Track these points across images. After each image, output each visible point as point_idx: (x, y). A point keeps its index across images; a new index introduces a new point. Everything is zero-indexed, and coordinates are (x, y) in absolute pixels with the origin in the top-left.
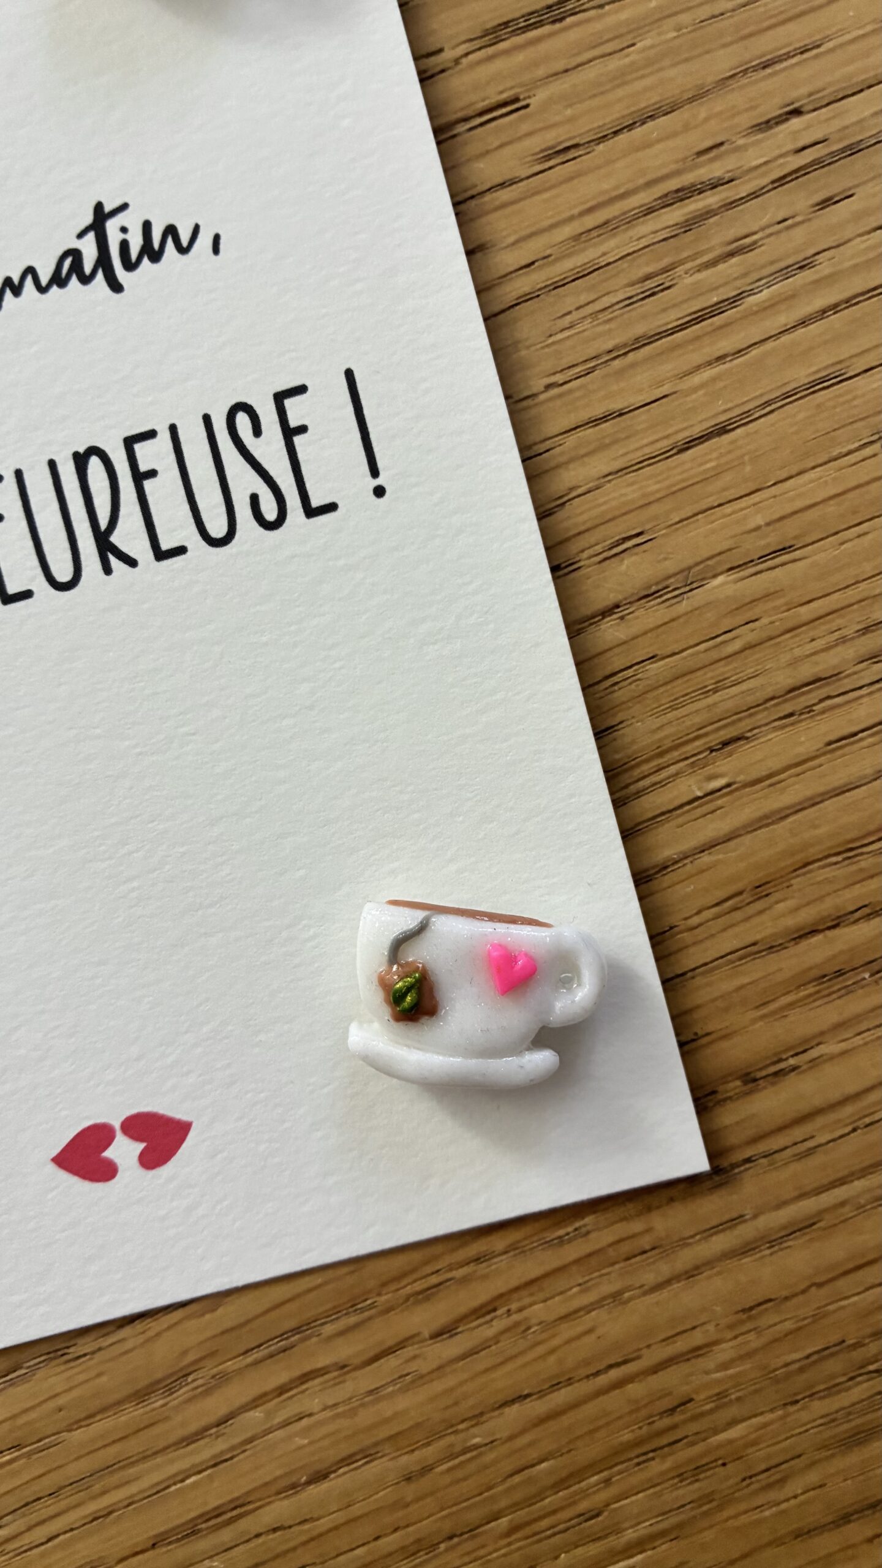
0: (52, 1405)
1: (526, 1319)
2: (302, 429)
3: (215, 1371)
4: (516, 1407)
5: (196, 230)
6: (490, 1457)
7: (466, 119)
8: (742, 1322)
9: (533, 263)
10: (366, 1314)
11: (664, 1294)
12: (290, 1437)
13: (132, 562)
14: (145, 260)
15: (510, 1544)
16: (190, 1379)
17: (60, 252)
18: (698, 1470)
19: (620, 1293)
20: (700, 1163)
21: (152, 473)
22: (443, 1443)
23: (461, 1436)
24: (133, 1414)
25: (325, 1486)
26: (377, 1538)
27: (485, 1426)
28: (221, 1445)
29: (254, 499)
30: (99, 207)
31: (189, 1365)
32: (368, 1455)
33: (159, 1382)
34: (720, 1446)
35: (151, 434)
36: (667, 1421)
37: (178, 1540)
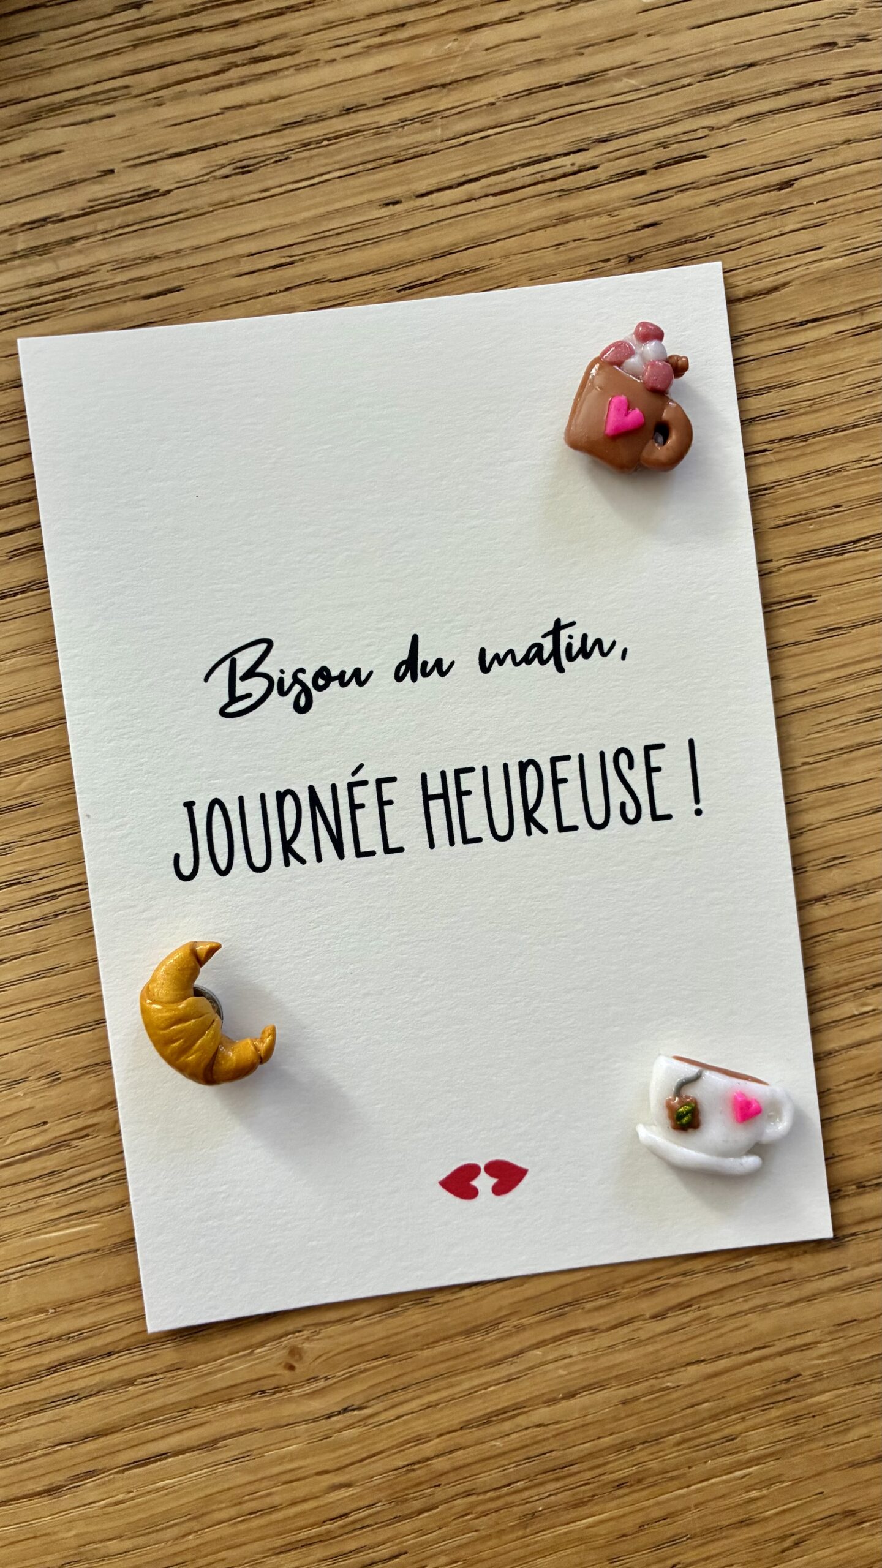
0: (413, 1332)
1: (708, 1314)
2: (658, 769)
3: (515, 1323)
4: (695, 1367)
5: (614, 644)
6: (674, 1396)
7: (780, 603)
8: (837, 1331)
9: (805, 691)
10: (614, 1299)
11: (794, 1308)
12: (557, 1368)
13: (544, 831)
14: (580, 657)
15: (678, 1451)
16: (500, 1326)
17: (530, 644)
18: (797, 1419)
19: (766, 1305)
20: (828, 1233)
21: (565, 781)
22: (646, 1384)
23: (658, 1381)
24: (462, 1343)
25: (573, 1401)
26: (599, 1438)
27: (676, 1376)
28: (513, 1369)
29: (623, 805)
30: (558, 621)
31: (501, 1317)
32: (602, 1386)
33: (482, 1325)
34: (813, 1405)
35: (567, 758)
36: (784, 1386)
37: (478, 1426)
